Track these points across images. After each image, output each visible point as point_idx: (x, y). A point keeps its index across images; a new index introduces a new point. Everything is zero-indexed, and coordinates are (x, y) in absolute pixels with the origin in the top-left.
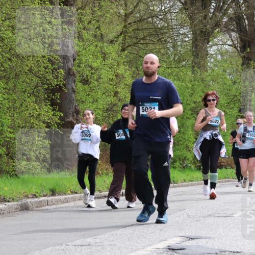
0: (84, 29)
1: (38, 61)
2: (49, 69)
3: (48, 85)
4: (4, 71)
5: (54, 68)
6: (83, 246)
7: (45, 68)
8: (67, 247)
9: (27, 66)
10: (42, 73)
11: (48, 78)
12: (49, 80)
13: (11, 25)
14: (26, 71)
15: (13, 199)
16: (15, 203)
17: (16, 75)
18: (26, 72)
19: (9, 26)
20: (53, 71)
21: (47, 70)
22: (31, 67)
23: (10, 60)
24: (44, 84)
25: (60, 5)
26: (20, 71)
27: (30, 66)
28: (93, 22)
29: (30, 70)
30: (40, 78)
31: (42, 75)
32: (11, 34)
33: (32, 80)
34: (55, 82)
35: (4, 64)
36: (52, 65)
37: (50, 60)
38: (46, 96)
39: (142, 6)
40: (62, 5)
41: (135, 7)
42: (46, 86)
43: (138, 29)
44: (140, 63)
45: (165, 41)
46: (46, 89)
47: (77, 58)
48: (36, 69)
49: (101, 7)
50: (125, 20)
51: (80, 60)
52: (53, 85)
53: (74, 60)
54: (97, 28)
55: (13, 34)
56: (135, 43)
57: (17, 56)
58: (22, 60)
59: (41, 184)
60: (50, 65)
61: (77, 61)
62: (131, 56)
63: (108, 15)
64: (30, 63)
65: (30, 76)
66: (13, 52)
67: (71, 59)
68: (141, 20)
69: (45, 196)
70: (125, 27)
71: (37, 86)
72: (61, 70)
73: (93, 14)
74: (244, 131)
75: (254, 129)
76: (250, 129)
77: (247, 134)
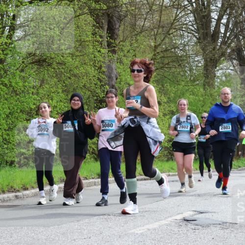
0: (124, 56)
1: (90, 79)
2: (98, 85)
3: (97, 97)
4: (66, 86)
5: (102, 85)
7: (95, 84)
8: (109, 217)
9: (82, 83)
11: (97, 92)
14: (81, 86)
17: (74, 89)
18: (81, 88)
19: (70, 54)
20: (101, 87)
21: (96, 86)
22: (85, 83)
23: (70, 78)
24: (94, 96)
25: (107, 38)
26: (77, 87)
28: (131, 51)
29: (84, 86)
30: (91, 92)
31: (93, 89)
32: (71, 60)
33: (85, 93)
34: (102, 95)
35: (66, 82)
36: (100, 82)
37: (99, 79)
38: (95, 105)
39: (167, 40)
40: (109, 38)
41: (162, 41)
42: (95, 98)
43: (163, 57)
44: (165, 82)
45: (184, 66)
46: (96, 100)
47: (119, 77)
48: (88, 86)
49: (137, 41)
50: (155, 50)
51: (121, 79)
52: (101, 97)
53: (117, 79)
54: (133, 56)
55: (73, 60)
56: (162, 67)
57: (75, 76)
58: (78, 78)
59: (90, 170)
60: (99, 82)
61: (119, 80)
62: (158, 77)
63: (142, 46)
64: (84, 80)
65: (84, 91)
66: (72, 73)
67: (114, 79)
68: (166, 50)
69: (93, 178)
70: (154, 55)
71: (89, 98)
72: (107, 86)
73: (131, 46)
74: (177, 123)
75: (187, 119)
76: (183, 119)
77: (179, 126)
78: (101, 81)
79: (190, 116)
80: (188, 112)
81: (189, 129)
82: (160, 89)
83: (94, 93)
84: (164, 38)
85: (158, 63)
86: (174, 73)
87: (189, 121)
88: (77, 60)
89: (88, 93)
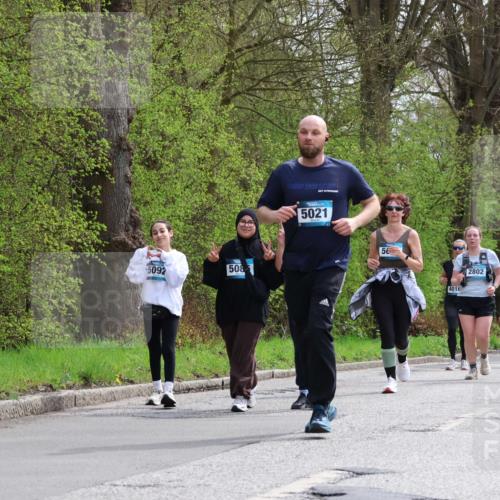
1: (58, 122)
2: (80, 138)
3: (78, 169)
5: (90, 137)
6: (144, 487)
7: (73, 136)
8: (114, 489)
9: (37, 131)
10: (65, 146)
11: (78, 156)
12: (79, 160)
13: (5, 51)
14: (35, 141)
15: (7, 394)
16: (11, 401)
17: (15, 149)
18: (34, 144)
19: (2, 53)
20: (87, 143)
21: (76, 140)
22: (45, 133)
23: (3, 119)
24: (70, 168)
25: (102, 11)
26: (24, 141)
27: (42, 132)
28: (168, 46)
29: (43, 140)
30: (62, 155)
31: (67, 149)
32: (5, 70)
33: (46, 159)
34: (91, 165)
36: (86, 131)
37: (81, 121)
38: (74, 191)
39: (263, 16)
40: (107, 12)
41: (250, 18)
42: (74, 172)
43: (254, 61)
44: (258, 127)
45: (308, 84)
46: (74, 178)
47: (135, 116)
48: (54, 139)
49: (182, 18)
50: (231, 44)
51: (142, 121)
52: (88, 169)
53: (130, 121)
54: (174, 58)
55: (10, 69)
56: (251, 89)
57: (18, 112)
58: (26, 120)
59: (63, 364)
60: (83, 130)
61: (135, 123)
62: (242, 114)
63: (197, 33)
64: (42, 126)
65: (42, 152)
66: (9, 104)
67: (124, 119)
68: (261, 44)
69: (70, 388)
70: (230, 56)
71: (55, 171)
72: (104, 140)
73: (167, 32)
74: (464, 264)
75: (481, 258)
76: (474, 259)
77: (468, 271)
78: (88, 127)
79: (485, 254)
80: (481, 249)
81: (484, 275)
82: (247, 146)
83: (69, 159)
84: (255, 12)
85: (240, 76)
86: (281, 103)
87: (484, 262)
88: (24, 69)
89: (53, 158)
